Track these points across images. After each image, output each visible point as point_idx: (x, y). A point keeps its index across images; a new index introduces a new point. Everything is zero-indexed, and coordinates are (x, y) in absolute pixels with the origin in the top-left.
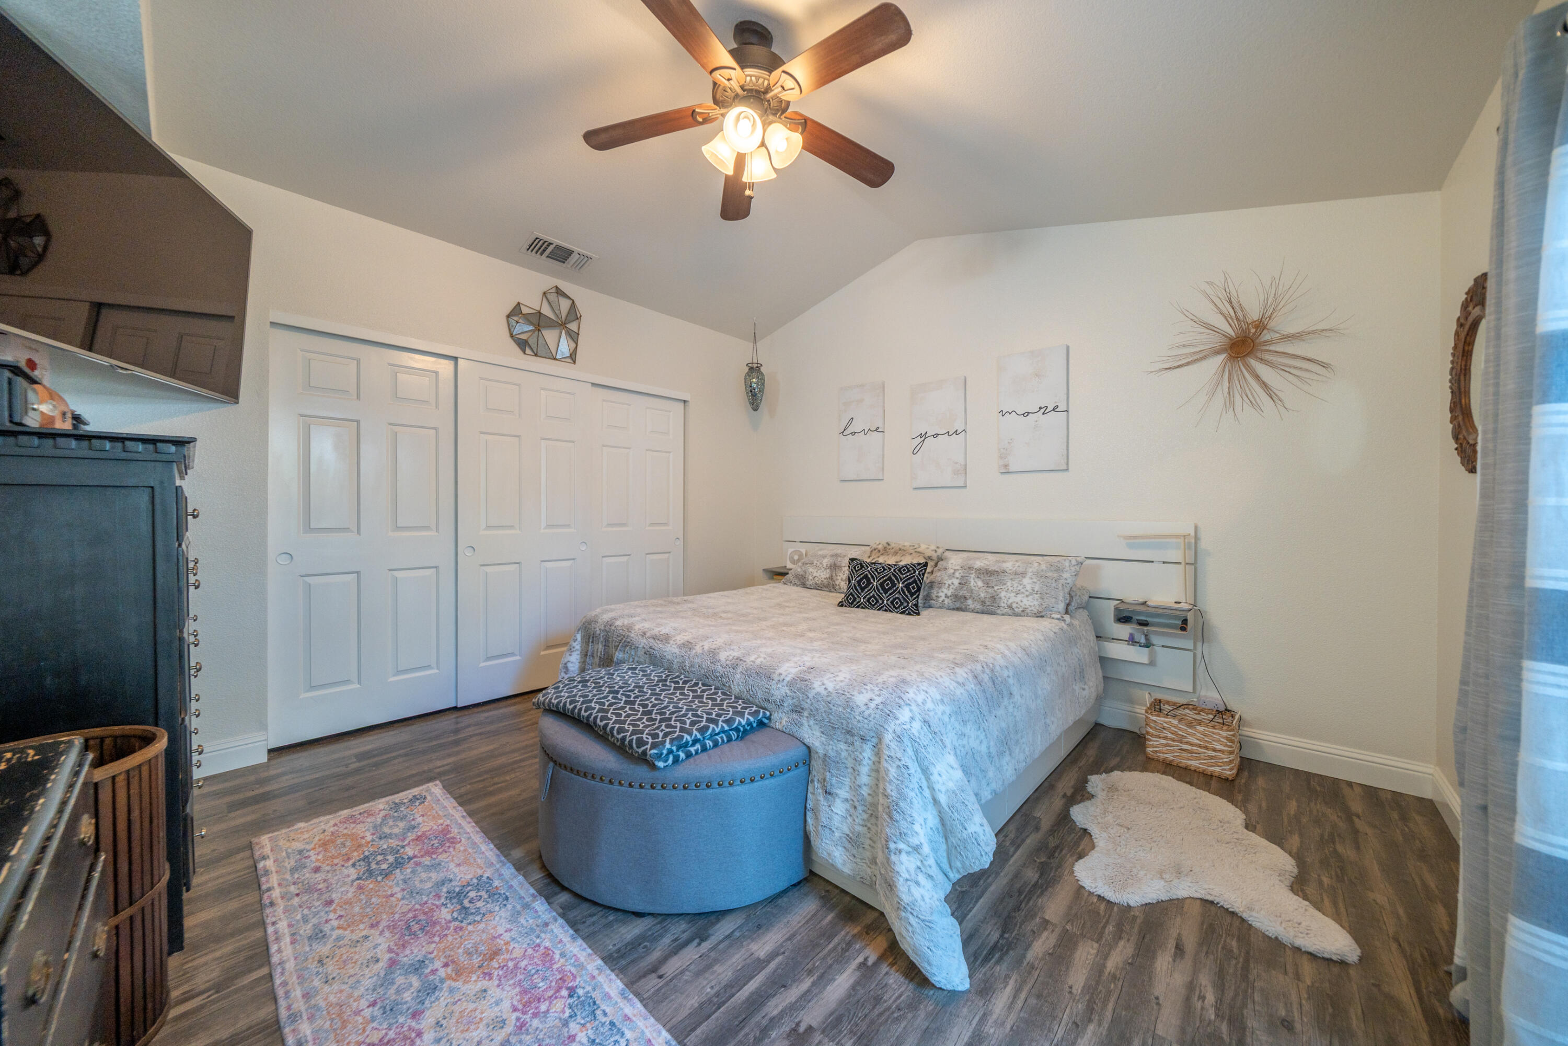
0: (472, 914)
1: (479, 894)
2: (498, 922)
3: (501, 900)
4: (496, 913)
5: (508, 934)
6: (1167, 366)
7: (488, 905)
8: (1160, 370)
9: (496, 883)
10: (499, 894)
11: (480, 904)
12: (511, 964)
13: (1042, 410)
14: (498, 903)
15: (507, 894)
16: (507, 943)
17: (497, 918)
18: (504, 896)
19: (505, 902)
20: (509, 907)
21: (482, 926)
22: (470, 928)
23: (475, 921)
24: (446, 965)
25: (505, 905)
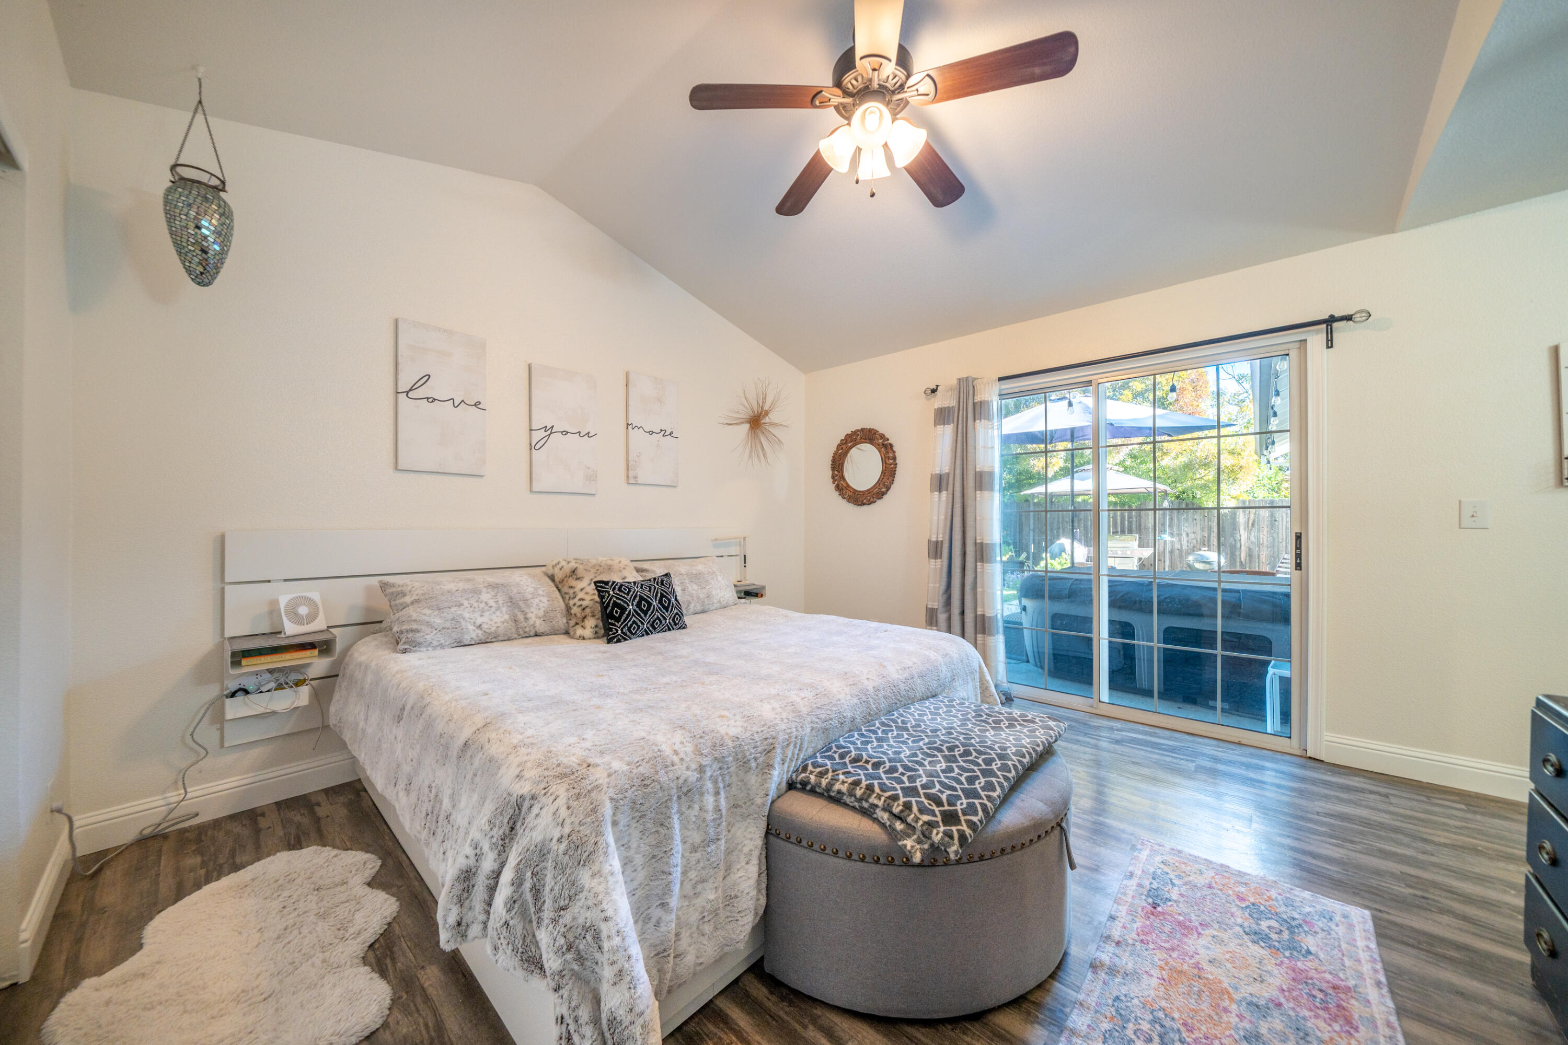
0: (1162, 1026)
1: (1133, 1037)
2: (1147, 990)
3: (1122, 1005)
4: (1141, 999)
5: (1152, 972)
6: (727, 422)
7: (1139, 1015)
8: (723, 424)
9: (1106, 1026)
10: (1117, 1010)
11: (1145, 1026)
12: (1175, 955)
13: (663, 432)
14: (1129, 1004)
15: (1110, 1002)
16: (1162, 968)
17: (1146, 993)
18: (1116, 1004)
19: (1123, 998)
20: (1124, 990)
21: (1163, 1004)
22: (1176, 1015)
23: (1166, 1015)
24: (1226, 1010)
25: (1125, 995)
